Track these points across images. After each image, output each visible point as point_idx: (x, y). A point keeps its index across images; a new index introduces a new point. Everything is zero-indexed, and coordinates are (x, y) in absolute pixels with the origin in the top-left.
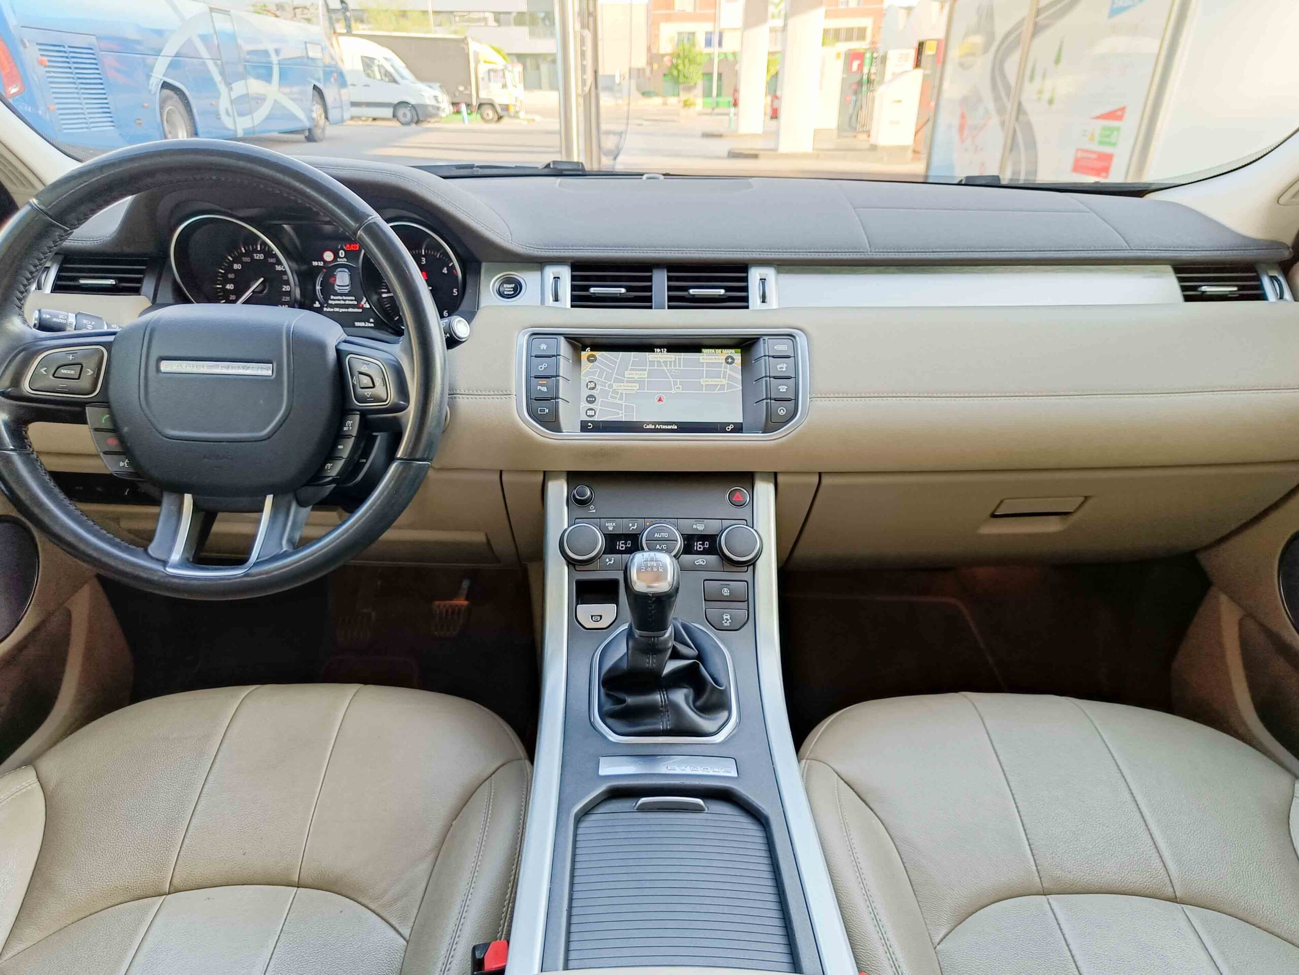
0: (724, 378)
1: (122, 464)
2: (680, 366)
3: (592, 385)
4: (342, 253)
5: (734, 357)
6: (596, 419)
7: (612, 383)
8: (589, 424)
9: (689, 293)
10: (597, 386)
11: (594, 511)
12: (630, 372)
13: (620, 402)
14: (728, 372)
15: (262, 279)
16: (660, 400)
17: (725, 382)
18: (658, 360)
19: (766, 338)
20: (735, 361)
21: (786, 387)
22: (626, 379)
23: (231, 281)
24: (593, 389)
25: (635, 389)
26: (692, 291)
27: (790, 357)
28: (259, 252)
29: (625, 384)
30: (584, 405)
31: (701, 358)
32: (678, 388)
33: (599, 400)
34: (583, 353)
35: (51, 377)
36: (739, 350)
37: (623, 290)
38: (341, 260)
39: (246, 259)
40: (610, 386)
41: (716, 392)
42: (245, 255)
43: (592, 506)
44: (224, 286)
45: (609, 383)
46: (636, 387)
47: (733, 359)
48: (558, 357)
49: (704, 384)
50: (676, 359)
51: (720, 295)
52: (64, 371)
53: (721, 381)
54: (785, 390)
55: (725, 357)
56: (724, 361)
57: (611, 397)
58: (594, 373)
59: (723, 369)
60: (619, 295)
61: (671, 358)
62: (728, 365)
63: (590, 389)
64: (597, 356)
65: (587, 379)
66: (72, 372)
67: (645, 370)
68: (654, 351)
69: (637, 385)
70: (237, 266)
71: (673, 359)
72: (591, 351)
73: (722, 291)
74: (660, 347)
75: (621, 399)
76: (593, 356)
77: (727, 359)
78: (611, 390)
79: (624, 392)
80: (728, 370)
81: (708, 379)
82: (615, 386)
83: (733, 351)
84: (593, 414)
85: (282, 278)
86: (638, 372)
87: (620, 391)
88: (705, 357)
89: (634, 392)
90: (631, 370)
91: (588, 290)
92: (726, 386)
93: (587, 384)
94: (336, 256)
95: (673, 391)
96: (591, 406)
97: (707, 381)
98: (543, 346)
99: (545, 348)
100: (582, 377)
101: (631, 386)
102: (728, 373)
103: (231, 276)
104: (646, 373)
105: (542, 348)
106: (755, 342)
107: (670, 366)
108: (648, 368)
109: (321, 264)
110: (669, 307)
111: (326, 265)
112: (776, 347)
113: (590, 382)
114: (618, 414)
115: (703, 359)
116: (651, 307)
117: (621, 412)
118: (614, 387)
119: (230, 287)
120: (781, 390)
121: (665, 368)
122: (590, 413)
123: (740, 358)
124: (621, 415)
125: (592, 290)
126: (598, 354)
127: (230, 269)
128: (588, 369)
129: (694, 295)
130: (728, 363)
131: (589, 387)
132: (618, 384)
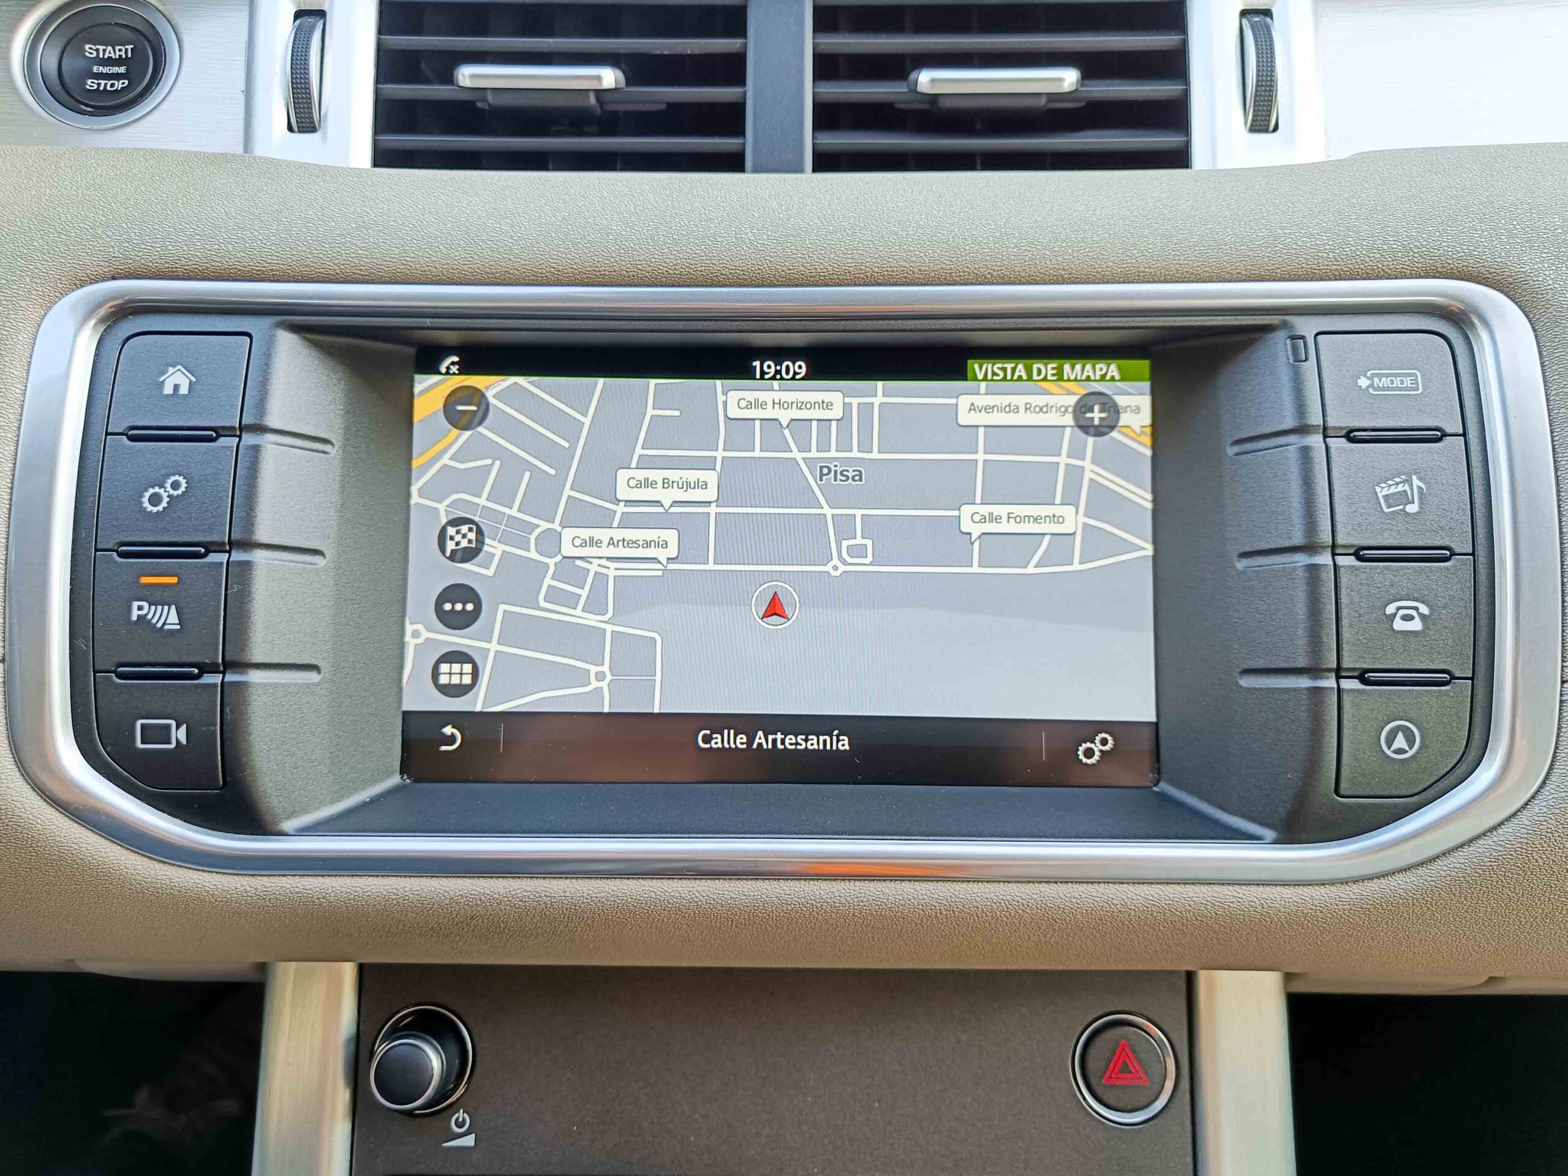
0: (1070, 500)
2: (865, 447)
3: (464, 538)
5: (1121, 400)
6: (477, 702)
7: (556, 526)
8: (448, 730)
9: (914, 90)
10: (488, 544)
11: (469, 1141)
12: (641, 475)
13: (592, 620)
14: (1090, 470)
16: (774, 609)
17: (1071, 520)
18: (769, 413)
19: (1307, 327)
20: (1125, 419)
21: (1424, 609)
22: (621, 509)
25: (662, 555)
26: (926, 79)
27: (1445, 435)
29: (618, 534)
30: (425, 634)
31: (964, 402)
32: (858, 551)
33: (496, 611)
34: (422, 383)
36: (1144, 365)
37: (609, 77)
40: (550, 542)
41: (1031, 569)
43: (461, 1115)
45: (544, 525)
46: (665, 545)
47: (1113, 409)
48: (248, 439)
49: (976, 530)
50: (847, 407)
51: (1052, 97)
53: (1055, 519)
54: (1416, 625)
55: (1072, 400)
56: (1069, 420)
57: (553, 595)
58: (473, 482)
59: (1063, 460)
60: (592, 99)
61: (828, 406)
62: (1091, 440)
63: (452, 557)
64: (489, 395)
65: (441, 507)
67: (708, 464)
68: (749, 374)
69: (671, 536)
71: (837, 413)
72: (461, 372)
73: (1068, 78)
74: (779, 354)
75: (595, 605)
76: (476, 396)
77: (1082, 408)
78: (551, 562)
79: (612, 571)
80: (1087, 464)
81: (998, 510)
82: (570, 541)
83: (1113, 369)
84: (467, 680)
86: (673, 475)
87: (593, 568)
88: (981, 401)
89: (655, 570)
90: (645, 463)
91: (448, 78)
92: (1078, 537)
93: (443, 531)
95: (834, 568)
96: (457, 640)
97: (993, 518)
98: (177, 379)
99: (184, 390)
100: (415, 499)
101: (647, 544)
102: (1087, 475)
104: (711, 477)
105: (168, 390)
106: (1251, 342)
107: (824, 446)
108: (720, 454)
110: (825, 162)
112: (1363, 382)
114: (583, 678)
115: (972, 408)
116: (734, 163)
117: (594, 669)
118: (567, 550)
120: (1399, 625)
121: (799, 456)
122: (454, 674)
123: (1145, 402)
124: (595, 684)
125: (468, 75)
126: (492, 386)
128: (445, 460)
129: (935, 98)
130: (1085, 427)
131: (450, 546)
132: (585, 533)
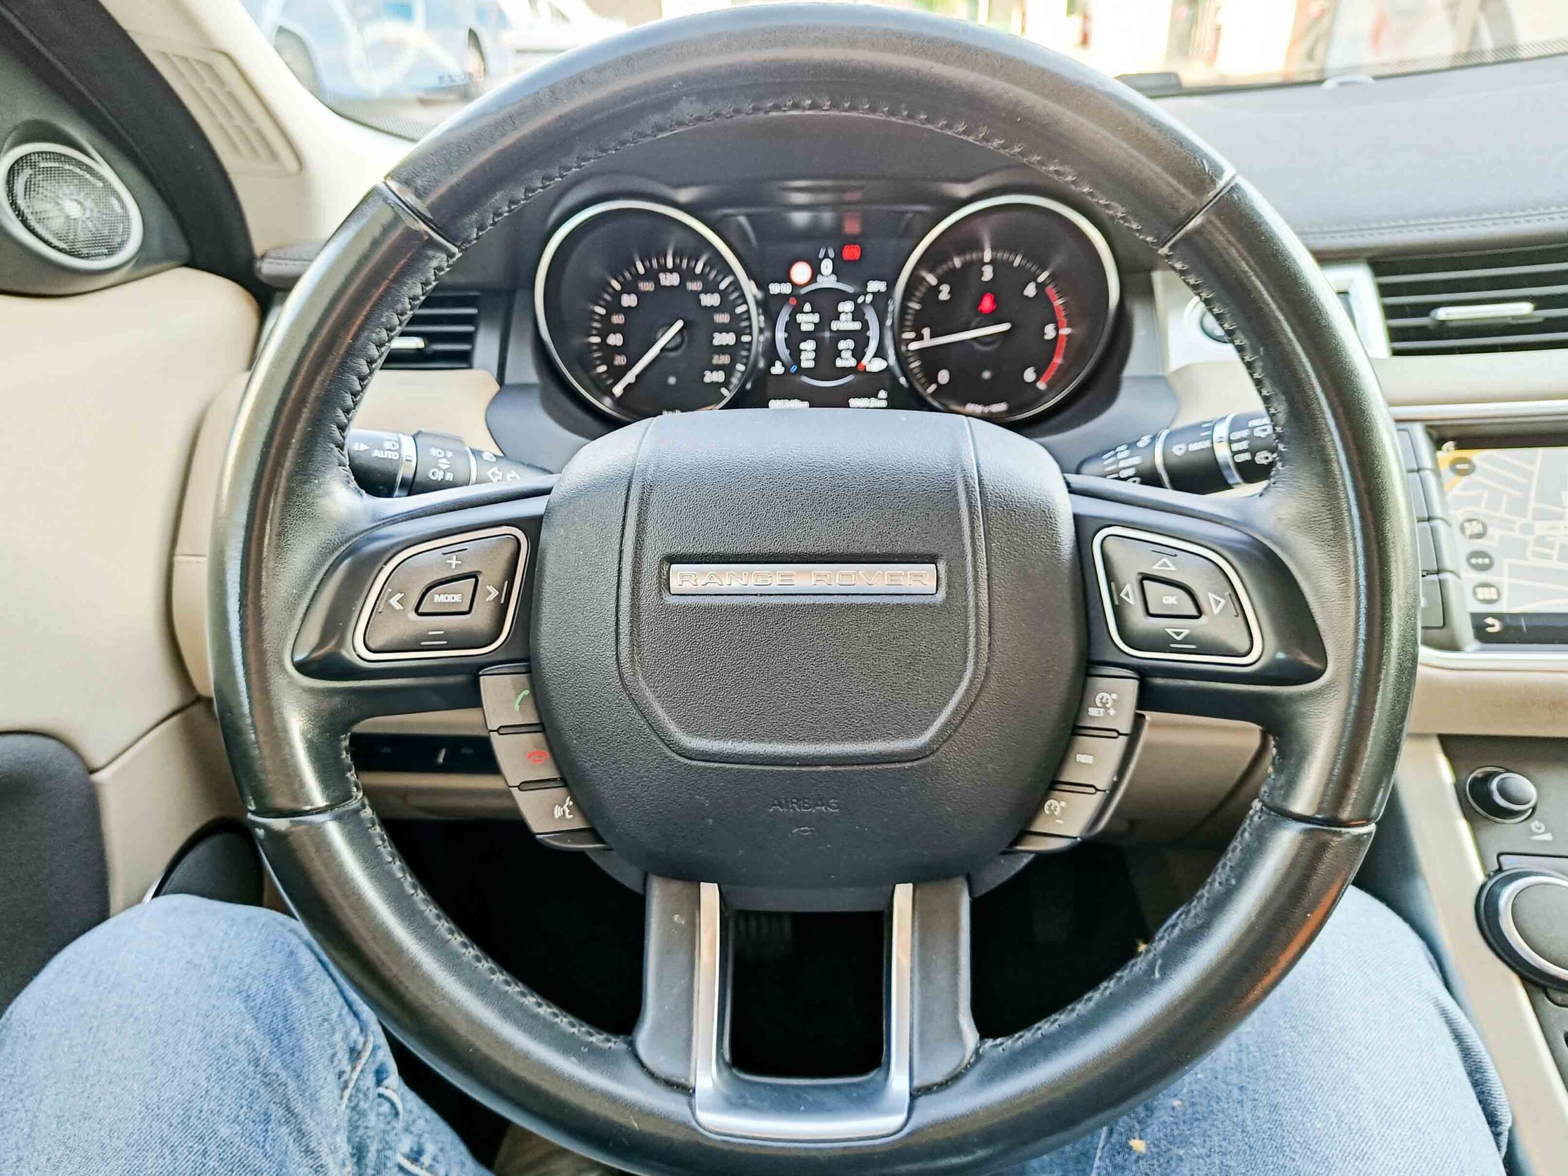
1: (558, 812)
3: (1477, 528)
4: (827, 266)
6: (1503, 607)
7: (1529, 521)
8: (1491, 621)
10: (1491, 531)
15: (679, 324)
23: (616, 329)
24: (1479, 536)
28: (671, 271)
30: (1466, 575)
33: (1504, 564)
34: (1439, 455)
35: (413, 616)
38: (825, 279)
39: (647, 286)
40: (1527, 529)
42: (645, 278)
44: (604, 339)
45: (1522, 521)
48: (1421, 473)
52: (440, 598)
57: (1536, 554)
58: (1476, 500)
63: (1470, 537)
64: (1474, 459)
65: (1459, 513)
66: (457, 598)
70: (629, 300)
72: (1457, 449)
76: (1466, 460)
78: (1531, 538)
82: (1541, 528)
84: (1494, 596)
85: (713, 318)
87: (1557, 541)
93: (1462, 526)
94: (816, 272)
96: (1483, 577)
103: (618, 319)
109: (786, 289)
111: (796, 292)
113: (1470, 520)
118: (1539, 531)
119: (615, 340)
122: (1485, 594)
125: (1435, 313)
126: (1477, 456)
127: (615, 306)
128: (1456, 492)
131: (1468, 532)
132: (1548, 524)
